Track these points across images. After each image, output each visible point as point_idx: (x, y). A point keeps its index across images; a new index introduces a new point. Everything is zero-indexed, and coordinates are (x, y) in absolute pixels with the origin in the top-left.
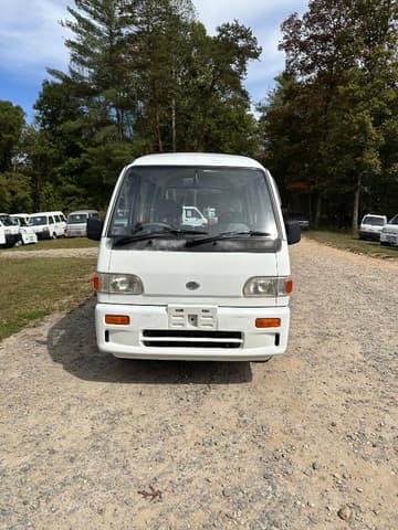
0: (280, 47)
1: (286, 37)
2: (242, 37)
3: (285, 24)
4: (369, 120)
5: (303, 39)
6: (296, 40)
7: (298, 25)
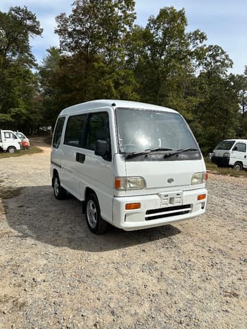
0: (56, 31)
1: (59, 26)
2: (29, 19)
3: (58, 17)
4: (112, 85)
5: (70, 30)
6: (66, 30)
7: (66, 21)
